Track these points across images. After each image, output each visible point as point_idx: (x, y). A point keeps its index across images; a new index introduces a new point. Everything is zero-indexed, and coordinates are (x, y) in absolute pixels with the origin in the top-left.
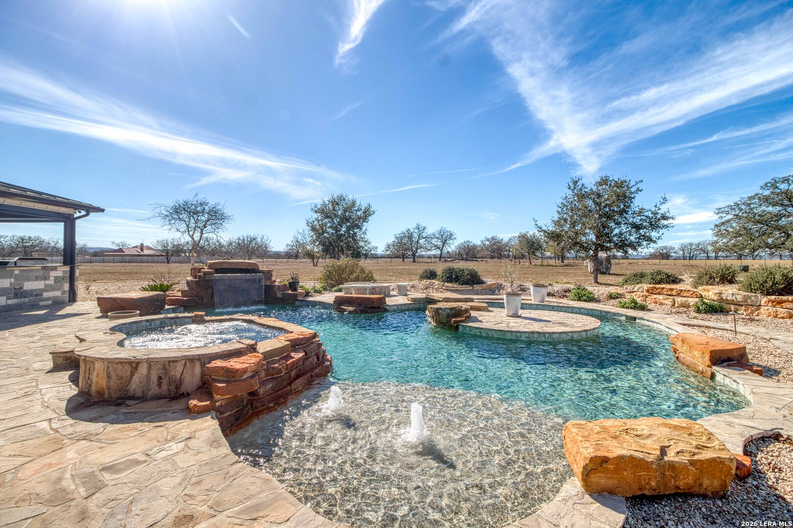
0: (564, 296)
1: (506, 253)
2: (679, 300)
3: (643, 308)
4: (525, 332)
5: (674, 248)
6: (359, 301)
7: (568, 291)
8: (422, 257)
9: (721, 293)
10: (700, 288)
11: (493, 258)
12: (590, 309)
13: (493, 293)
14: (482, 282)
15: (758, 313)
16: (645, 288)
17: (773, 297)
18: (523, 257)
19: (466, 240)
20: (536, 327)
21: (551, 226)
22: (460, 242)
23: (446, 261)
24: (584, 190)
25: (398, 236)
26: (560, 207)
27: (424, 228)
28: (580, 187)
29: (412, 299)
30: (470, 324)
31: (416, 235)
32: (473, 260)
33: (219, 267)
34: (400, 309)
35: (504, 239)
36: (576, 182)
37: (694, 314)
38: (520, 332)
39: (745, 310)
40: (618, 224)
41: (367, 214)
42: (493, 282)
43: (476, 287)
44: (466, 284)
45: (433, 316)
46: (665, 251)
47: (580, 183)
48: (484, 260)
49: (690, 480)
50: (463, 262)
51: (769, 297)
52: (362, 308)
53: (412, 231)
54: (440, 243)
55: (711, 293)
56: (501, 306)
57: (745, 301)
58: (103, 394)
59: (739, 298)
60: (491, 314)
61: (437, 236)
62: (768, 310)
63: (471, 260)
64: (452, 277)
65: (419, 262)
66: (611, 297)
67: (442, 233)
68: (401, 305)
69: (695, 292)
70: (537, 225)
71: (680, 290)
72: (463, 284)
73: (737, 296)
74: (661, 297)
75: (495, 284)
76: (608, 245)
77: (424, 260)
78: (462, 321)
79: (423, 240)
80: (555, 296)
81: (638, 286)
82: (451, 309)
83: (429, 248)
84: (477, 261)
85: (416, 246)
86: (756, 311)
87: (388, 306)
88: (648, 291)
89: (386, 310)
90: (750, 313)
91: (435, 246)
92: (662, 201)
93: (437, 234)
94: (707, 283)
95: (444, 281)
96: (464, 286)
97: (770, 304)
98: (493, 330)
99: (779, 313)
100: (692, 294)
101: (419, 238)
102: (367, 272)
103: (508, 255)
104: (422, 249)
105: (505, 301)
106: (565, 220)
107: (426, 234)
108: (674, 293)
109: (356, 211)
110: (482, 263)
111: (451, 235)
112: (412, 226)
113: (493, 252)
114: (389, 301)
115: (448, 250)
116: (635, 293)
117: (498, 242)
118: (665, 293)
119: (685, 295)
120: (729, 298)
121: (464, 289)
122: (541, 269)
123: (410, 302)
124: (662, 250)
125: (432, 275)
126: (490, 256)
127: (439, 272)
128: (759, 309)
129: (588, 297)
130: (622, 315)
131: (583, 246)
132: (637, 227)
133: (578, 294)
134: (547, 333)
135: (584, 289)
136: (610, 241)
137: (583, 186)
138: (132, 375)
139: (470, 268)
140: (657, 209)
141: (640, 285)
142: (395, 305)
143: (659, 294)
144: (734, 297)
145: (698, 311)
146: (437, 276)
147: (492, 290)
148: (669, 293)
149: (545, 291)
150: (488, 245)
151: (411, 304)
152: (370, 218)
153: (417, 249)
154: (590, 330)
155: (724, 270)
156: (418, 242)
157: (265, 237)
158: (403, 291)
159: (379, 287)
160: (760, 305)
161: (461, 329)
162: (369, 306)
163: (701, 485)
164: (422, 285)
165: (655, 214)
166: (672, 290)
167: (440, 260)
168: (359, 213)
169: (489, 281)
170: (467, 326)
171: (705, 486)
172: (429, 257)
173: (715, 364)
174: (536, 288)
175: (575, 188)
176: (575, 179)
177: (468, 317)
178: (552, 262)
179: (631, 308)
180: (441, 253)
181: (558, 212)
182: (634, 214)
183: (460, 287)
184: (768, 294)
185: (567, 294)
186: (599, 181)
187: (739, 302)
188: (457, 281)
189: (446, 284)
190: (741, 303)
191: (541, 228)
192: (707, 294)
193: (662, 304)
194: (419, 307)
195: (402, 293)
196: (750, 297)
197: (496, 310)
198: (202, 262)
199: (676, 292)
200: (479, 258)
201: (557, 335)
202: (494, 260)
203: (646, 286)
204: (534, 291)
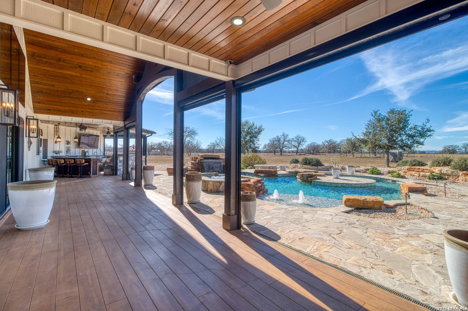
0: (365, 172)
1: (338, 150)
2: (422, 173)
3: (403, 177)
4: (340, 183)
5: (458, 147)
6: (266, 172)
7: (368, 170)
8: (285, 152)
9: (441, 170)
10: (433, 168)
11: (330, 152)
12: (375, 177)
13: (328, 170)
14: (323, 165)
15: (458, 179)
16: (407, 168)
17: (464, 172)
18: (349, 152)
19: (312, 142)
20: (345, 182)
21: (362, 136)
22: (309, 143)
23: (300, 154)
24: (381, 116)
25: (271, 140)
26: (367, 126)
27: (287, 136)
28: (378, 115)
29: (289, 172)
30: (317, 180)
31: (282, 140)
32: (317, 154)
33: (205, 157)
34: (284, 176)
35: (337, 141)
36: (376, 112)
37: (427, 180)
38: (338, 183)
39: (452, 178)
40: (400, 135)
41: (260, 131)
42: (328, 165)
43: (319, 167)
44: (314, 166)
45: (300, 178)
46: (451, 148)
47: (378, 113)
48: (324, 154)
49: (371, 205)
50: (311, 155)
51: (463, 172)
52: (267, 175)
53: (280, 137)
54: (296, 144)
55: (437, 170)
56: (331, 175)
57: (452, 174)
58: (212, 191)
59: (449, 172)
60: (326, 177)
61: (295, 140)
62: (462, 178)
63: (316, 154)
64: (307, 162)
65: (284, 155)
66: (389, 172)
67: (298, 138)
68: (284, 174)
69: (430, 170)
70: (354, 135)
71: (423, 169)
72: (312, 166)
73: (448, 172)
74: (413, 172)
75: (329, 166)
76: (395, 146)
77: (287, 154)
78: (313, 179)
79: (287, 142)
80: (360, 172)
81: (403, 167)
82: (308, 174)
83: (290, 147)
84: (320, 154)
85: (282, 146)
86: (457, 178)
87: (278, 174)
88: (407, 169)
89: (277, 176)
90: (454, 179)
91: (294, 146)
92: (427, 121)
93: (295, 138)
94: (437, 165)
95: (303, 164)
96: (313, 167)
97: (463, 175)
98: (327, 182)
99: (467, 179)
100: (429, 171)
101: (284, 141)
102: (263, 160)
103: (340, 151)
104: (286, 148)
105: (332, 174)
106: (370, 133)
107: (288, 139)
108: (420, 170)
109: (255, 129)
110: (323, 156)
111: (304, 139)
112: (280, 134)
113: (330, 149)
114: (278, 173)
115: (301, 148)
116: (401, 171)
117: (333, 143)
118: (416, 170)
119: (425, 171)
120: (445, 172)
121: (313, 168)
122: (359, 159)
123: (288, 173)
124: (450, 148)
125: (296, 161)
126: (328, 152)
127: (300, 160)
128: (458, 177)
129: (377, 172)
130: (390, 180)
131: (381, 147)
132: (412, 136)
133: (372, 171)
134: (349, 184)
135: (376, 169)
136: (396, 144)
137: (380, 114)
138: (220, 186)
139: (316, 158)
140: (424, 126)
141: (404, 167)
142: (281, 174)
143: (413, 171)
144: (447, 172)
145: (430, 179)
146: (299, 162)
147: (328, 169)
148: (418, 170)
149: (354, 169)
150: (326, 145)
151: (288, 174)
152: (262, 133)
153: (283, 148)
154: (369, 183)
155: (445, 159)
156: (283, 143)
157: (199, 141)
158: (283, 168)
159: (272, 166)
160: (459, 176)
161: (313, 182)
162: (270, 174)
163: (374, 206)
164: (292, 166)
165: (423, 128)
166: (419, 169)
167: (297, 154)
168: (256, 130)
169: (326, 165)
170: (315, 181)
171: (375, 207)
172: (289, 152)
173: (410, 192)
174: (349, 168)
175: (375, 115)
176: (375, 111)
177: (316, 178)
178: (367, 155)
179: (397, 177)
180: (297, 150)
181: (366, 128)
182: (411, 129)
183: (311, 167)
184: (463, 170)
185: (367, 171)
186: (390, 111)
187: (449, 174)
188: (310, 164)
189: (304, 166)
190: (450, 175)
191: (356, 137)
192: (435, 171)
193: (414, 176)
194: (293, 175)
195: (283, 170)
196: (454, 172)
197: (328, 176)
198: (168, 155)
199: (421, 170)
200: (321, 153)
201: (354, 185)
202: (331, 154)
203: (407, 167)
204: (349, 169)
